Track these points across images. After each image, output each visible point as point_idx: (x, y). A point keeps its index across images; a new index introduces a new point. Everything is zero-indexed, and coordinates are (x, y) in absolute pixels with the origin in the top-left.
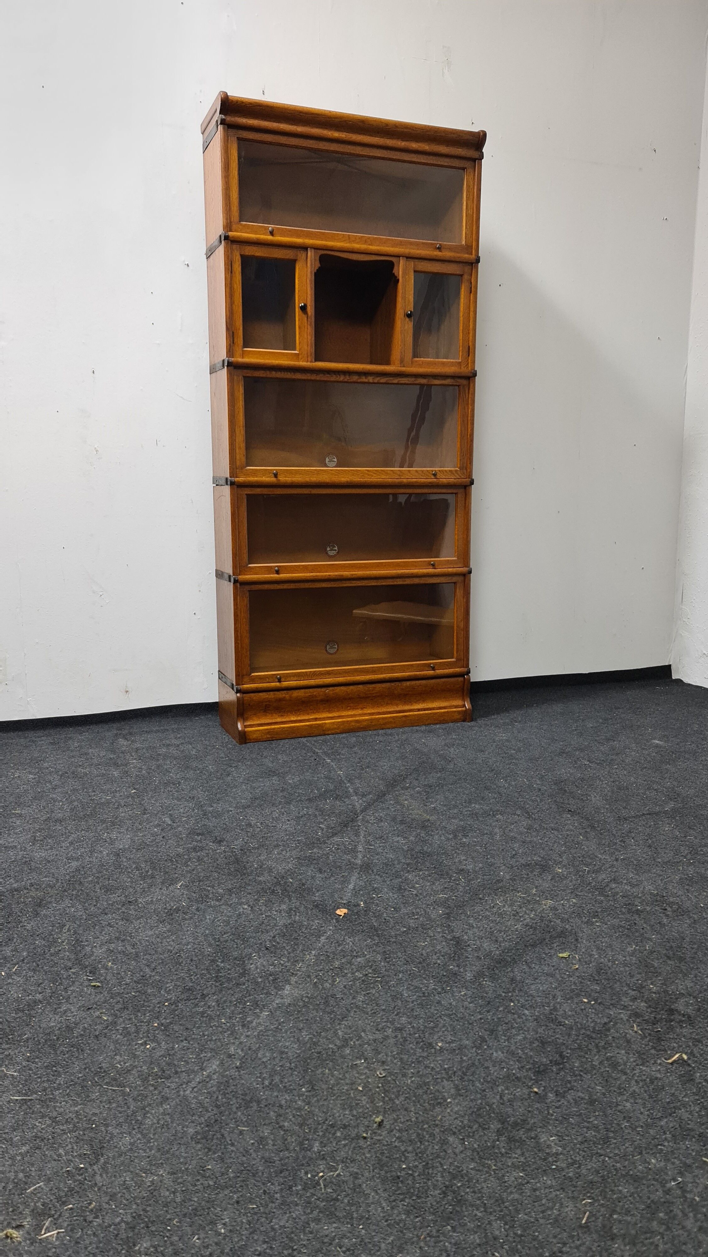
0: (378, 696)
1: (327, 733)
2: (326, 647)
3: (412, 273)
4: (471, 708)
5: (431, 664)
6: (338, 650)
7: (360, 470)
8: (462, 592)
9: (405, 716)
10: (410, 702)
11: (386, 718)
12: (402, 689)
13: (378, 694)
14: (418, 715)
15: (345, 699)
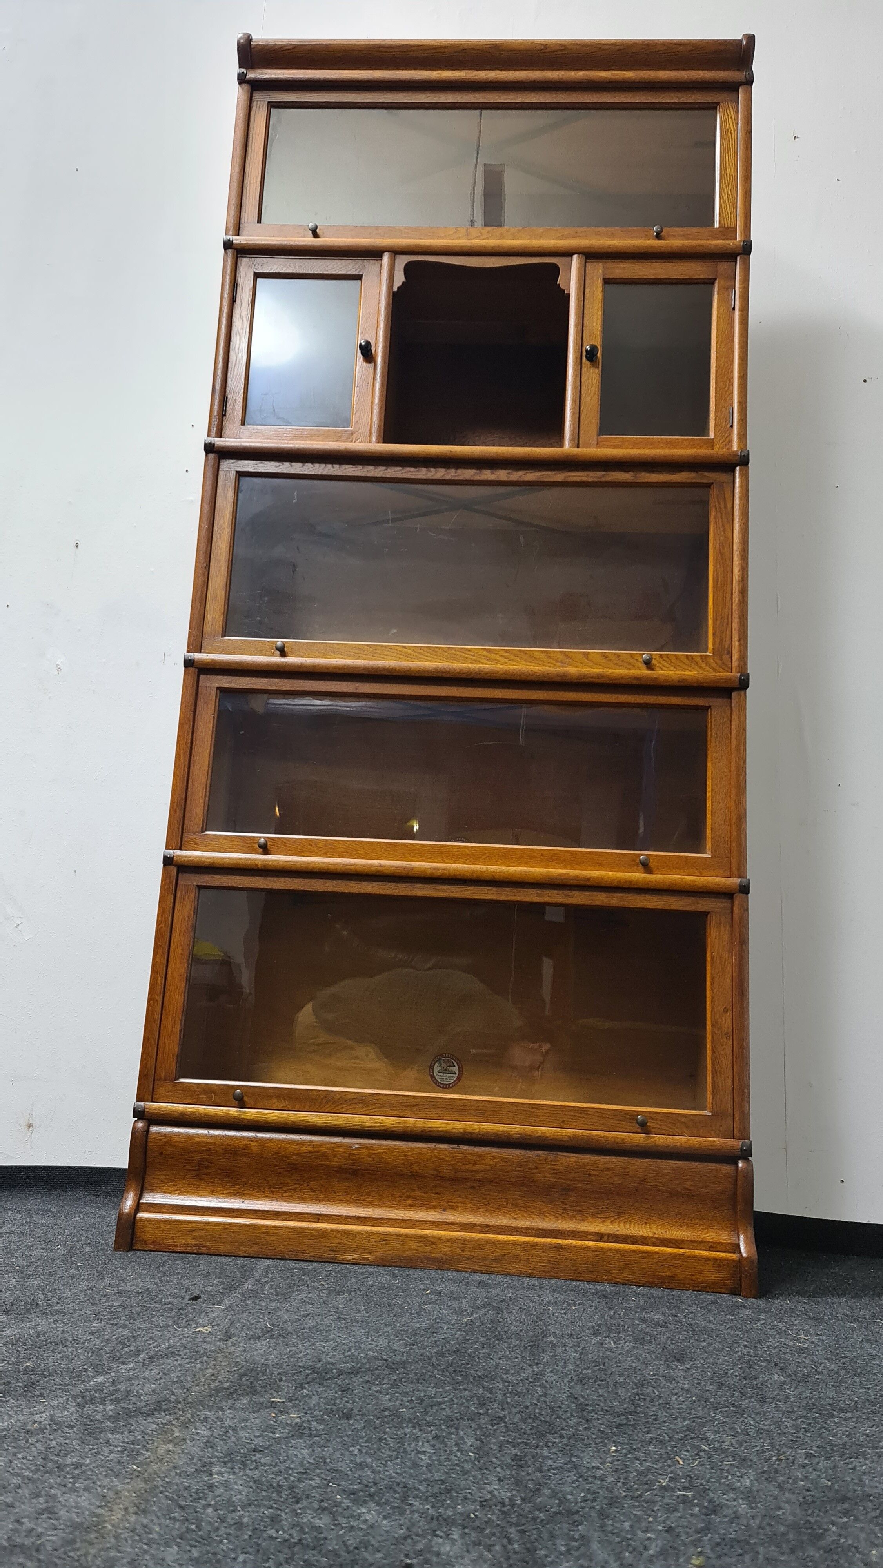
0: (491, 1181)
1: (339, 1256)
2: (432, 1068)
3: (600, 282)
4: (755, 1256)
5: (639, 1113)
6: (459, 1078)
7: (469, 650)
8: (726, 936)
9: (559, 1247)
10: (581, 1213)
11: (506, 1243)
12: (556, 1172)
13: (490, 1176)
14: (596, 1249)
15: (402, 1175)
